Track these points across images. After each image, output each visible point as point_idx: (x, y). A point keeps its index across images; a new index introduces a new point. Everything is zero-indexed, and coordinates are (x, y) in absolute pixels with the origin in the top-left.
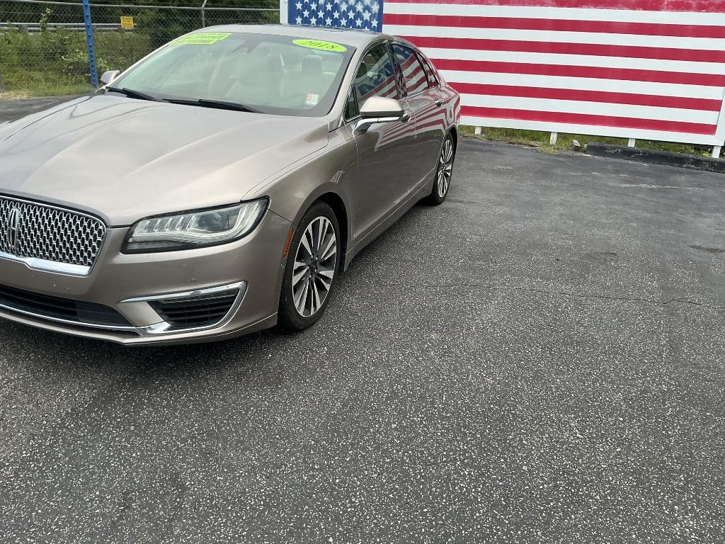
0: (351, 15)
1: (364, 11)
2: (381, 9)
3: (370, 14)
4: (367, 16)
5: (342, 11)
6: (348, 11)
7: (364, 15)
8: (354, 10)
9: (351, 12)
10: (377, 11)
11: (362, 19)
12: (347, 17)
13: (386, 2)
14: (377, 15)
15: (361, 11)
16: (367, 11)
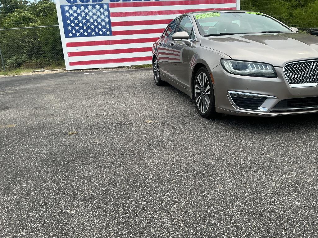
0: (96, 24)
1: (102, 22)
2: (110, 20)
3: (105, 23)
4: (103, 23)
5: (91, 22)
6: (94, 22)
7: (102, 23)
8: (97, 22)
9: (95, 22)
10: (108, 21)
11: (101, 25)
12: (94, 25)
13: (111, 17)
14: (108, 23)
15: (100, 21)
16: (103, 22)
